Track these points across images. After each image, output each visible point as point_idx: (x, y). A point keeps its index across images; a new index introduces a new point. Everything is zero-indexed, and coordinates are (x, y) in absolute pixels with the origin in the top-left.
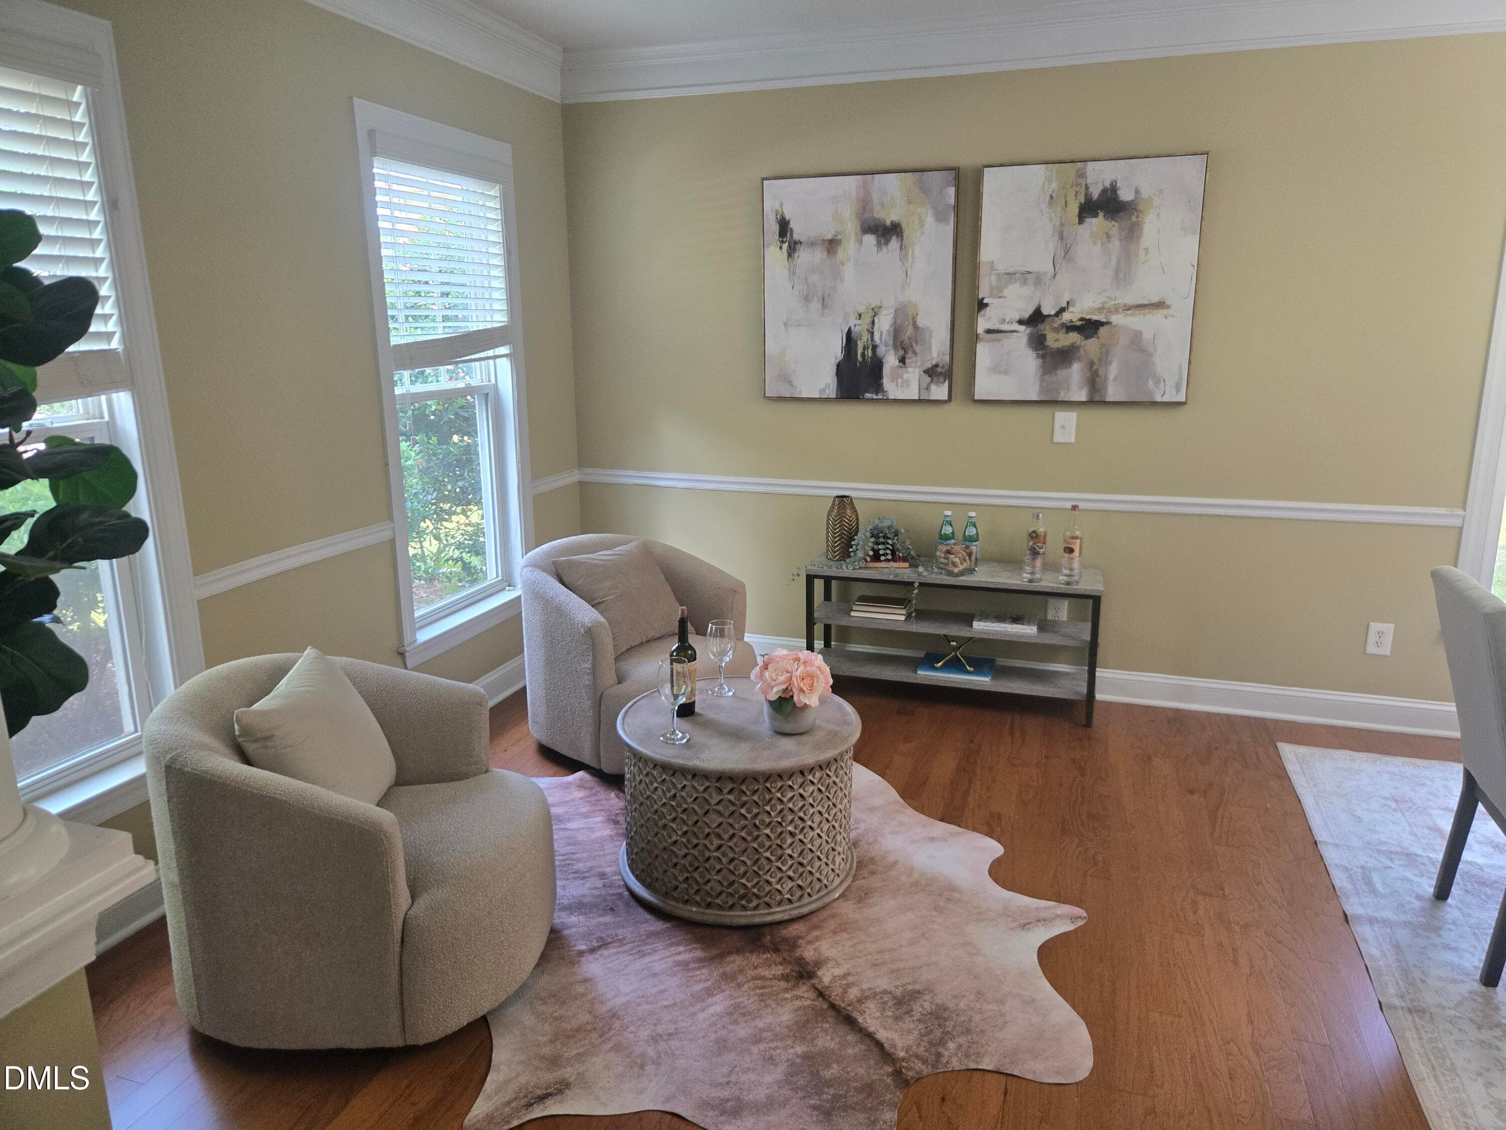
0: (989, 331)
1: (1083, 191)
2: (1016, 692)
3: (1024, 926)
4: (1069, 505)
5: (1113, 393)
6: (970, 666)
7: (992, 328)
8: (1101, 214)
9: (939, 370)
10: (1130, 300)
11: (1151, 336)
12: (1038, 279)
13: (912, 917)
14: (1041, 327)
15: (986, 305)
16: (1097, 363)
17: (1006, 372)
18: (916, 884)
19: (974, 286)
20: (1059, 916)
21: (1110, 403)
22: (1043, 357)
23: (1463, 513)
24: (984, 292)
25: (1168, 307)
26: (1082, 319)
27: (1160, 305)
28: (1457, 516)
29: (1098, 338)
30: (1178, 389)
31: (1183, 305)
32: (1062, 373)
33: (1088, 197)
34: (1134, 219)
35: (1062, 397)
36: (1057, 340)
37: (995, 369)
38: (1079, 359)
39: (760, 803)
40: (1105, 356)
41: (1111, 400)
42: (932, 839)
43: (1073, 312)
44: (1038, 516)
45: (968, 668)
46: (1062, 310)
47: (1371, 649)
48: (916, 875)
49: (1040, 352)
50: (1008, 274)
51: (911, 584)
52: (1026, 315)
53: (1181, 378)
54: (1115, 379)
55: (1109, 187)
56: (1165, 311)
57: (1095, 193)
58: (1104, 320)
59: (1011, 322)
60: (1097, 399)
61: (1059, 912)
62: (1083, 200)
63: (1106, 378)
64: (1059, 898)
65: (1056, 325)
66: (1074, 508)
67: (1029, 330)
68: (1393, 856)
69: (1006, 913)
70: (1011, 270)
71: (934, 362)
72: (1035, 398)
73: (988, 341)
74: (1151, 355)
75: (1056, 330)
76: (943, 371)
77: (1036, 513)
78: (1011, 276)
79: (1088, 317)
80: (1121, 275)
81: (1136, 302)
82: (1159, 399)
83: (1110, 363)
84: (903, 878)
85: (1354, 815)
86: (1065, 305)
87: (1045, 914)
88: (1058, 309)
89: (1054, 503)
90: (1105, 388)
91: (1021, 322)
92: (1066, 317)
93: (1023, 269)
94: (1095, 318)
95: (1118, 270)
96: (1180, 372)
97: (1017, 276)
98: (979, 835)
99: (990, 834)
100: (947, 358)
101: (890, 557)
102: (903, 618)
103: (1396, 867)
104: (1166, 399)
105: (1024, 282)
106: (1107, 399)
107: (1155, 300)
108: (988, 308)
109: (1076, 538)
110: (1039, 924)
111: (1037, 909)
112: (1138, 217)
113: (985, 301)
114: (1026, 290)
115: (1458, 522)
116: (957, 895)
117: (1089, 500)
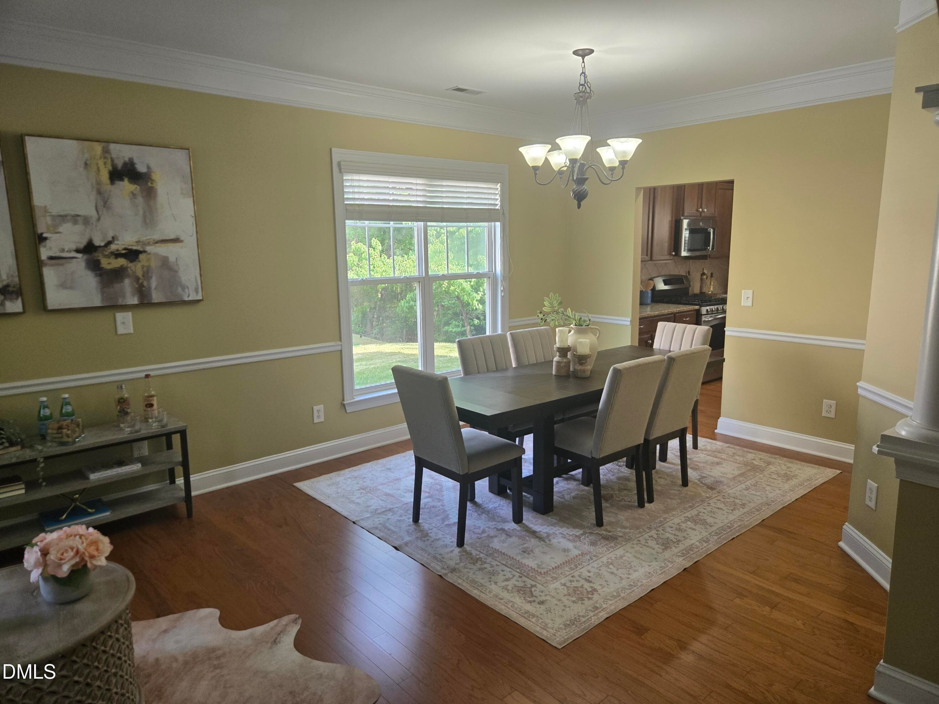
0: (51, 258)
1: (109, 161)
2: (135, 513)
3: (275, 642)
4: (143, 375)
5: (156, 297)
6: (91, 509)
7: (54, 255)
8: (126, 180)
9: (11, 289)
10: (157, 237)
11: (174, 260)
12: (86, 221)
13: (207, 682)
14: (96, 254)
15: (46, 239)
16: (142, 278)
17: (71, 288)
18: (186, 663)
19: (33, 224)
20: (286, 625)
21: (153, 303)
22: (101, 275)
23: (340, 343)
24: (41, 228)
25: (182, 241)
26: (125, 249)
27: (176, 240)
28: (338, 345)
29: (139, 261)
30: (197, 291)
31: (190, 241)
32: (117, 286)
33: (114, 166)
34: (149, 184)
35: (120, 302)
36: (109, 264)
37: (63, 286)
38: (128, 276)
39: (90, 663)
40: (147, 274)
41: (156, 302)
42: (166, 631)
43: (118, 244)
44: (121, 387)
45: (89, 510)
46: (109, 243)
47: (316, 420)
48: (181, 659)
49: (97, 272)
50: (60, 216)
51: (34, 461)
52: (81, 246)
53: (197, 285)
54: (156, 289)
55: (128, 161)
56: (180, 244)
57: (120, 164)
58: (142, 249)
59: (70, 251)
60: (146, 302)
61: (284, 623)
62: (111, 168)
63: (150, 288)
64: (277, 616)
65: (107, 253)
66: (147, 376)
67: (85, 257)
68: (385, 513)
69: (259, 642)
70: (62, 213)
71: (5, 283)
72: (100, 305)
73: (52, 265)
74: (176, 272)
75: (108, 256)
76: (15, 289)
77: (119, 385)
78: (63, 218)
79: (130, 247)
80: (148, 221)
81: (161, 238)
82: (186, 299)
83: (151, 277)
84: (174, 665)
85: (355, 503)
86: (110, 239)
87: (278, 629)
88: (106, 242)
89: (134, 375)
90: (151, 295)
91: (78, 251)
92: (113, 247)
93: (73, 213)
94: (134, 248)
95: (145, 218)
96: (197, 282)
97: (68, 218)
98: (194, 611)
99: (199, 606)
100: (16, 279)
101: (7, 444)
102: (23, 491)
103: (391, 517)
104: (191, 298)
105: (75, 223)
106: (153, 302)
107: (172, 237)
108: (48, 241)
109: (153, 396)
110: (281, 636)
111: (272, 629)
112: (152, 183)
113: (45, 235)
114: (79, 228)
115: (339, 348)
116: (219, 652)
117: (155, 369)
